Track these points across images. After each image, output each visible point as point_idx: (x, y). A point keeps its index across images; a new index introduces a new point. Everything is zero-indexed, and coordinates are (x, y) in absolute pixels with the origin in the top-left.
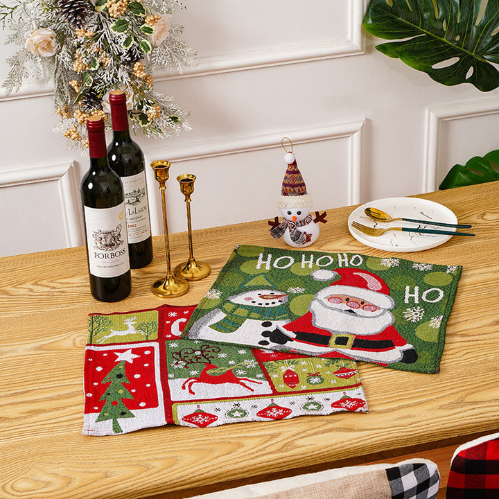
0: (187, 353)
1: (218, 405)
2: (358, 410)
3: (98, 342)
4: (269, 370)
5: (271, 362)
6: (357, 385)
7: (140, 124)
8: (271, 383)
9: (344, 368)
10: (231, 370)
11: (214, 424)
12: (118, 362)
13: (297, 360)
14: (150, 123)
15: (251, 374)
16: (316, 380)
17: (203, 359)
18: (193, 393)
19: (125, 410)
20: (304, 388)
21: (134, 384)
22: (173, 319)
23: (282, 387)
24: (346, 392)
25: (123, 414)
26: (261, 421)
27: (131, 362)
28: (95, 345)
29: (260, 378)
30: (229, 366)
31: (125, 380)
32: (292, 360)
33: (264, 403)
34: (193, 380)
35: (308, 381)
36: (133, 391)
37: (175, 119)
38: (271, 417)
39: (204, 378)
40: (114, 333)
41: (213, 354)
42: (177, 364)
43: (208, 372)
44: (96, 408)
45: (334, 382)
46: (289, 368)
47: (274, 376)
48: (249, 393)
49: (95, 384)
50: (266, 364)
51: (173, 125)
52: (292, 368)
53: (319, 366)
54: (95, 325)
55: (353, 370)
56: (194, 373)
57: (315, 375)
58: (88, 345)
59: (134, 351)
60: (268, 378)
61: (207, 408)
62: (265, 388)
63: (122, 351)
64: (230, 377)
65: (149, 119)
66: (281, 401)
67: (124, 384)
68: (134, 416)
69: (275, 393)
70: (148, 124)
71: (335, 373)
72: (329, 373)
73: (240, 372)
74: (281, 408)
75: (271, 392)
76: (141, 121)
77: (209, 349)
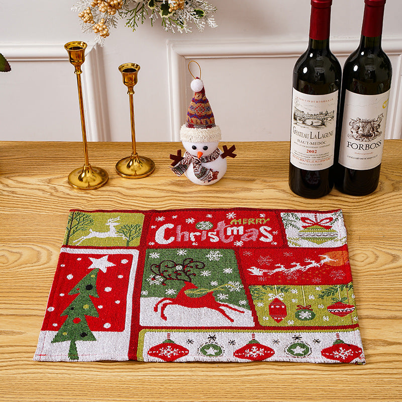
0: (167, 266)
1: (191, 335)
2: (354, 361)
3: (74, 242)
4: (255, 296)
5: (258, 287)
6: (354, 327)
7: (161, 14)
8: (254, 314)
9: (340, 303)
10: (212, 292)
11: (183, 359)
12: (91, 269)
13: (287, 287)
14: (172, 14)
15: (233, 298)
16: (305, 315)
17: (183, 277)
18: (165, 318)
19: (87, 330)
20: (291, 323)
21: (104, 298)
22: (162, 223)
23: (266, 320)
24: (340, 334)
25: (83, 336)
26: (238, 362)
27: (105, 271)
28: (71, 247)
29: (243, 306)
30: (211, 287)
31: (93, 293)
32: (282, 286)
33: (242, 339)
34: (168, 301)
35: (297, 316)
36: (100, 307)
37: (199, 13)
38: (250, 357)
39: (181, 300)
40: (93, 234)
41: (196, 271)
42: (154, 279)
43: (187, 292)
44: (55, 325)
45: (326, 320)
46: (278, 297)
47: (259, 305)
48: (228, 323)
49: (62, 295)
50: (252, 288)
51: (197, 19)
52: (280, 296)
53: (311, 297)
54: (75, 222)
55: (350, 306)
56: (170, 292)
57: (307, 308)
58: (63, 246)
59: (111, 258)
60: (252, 307)
61: (178, 338)
62: (246, 319)
63: (98, 257)
64: (209, 301)
65: (170, 10)
66: (264, 338)
67: (92, 297)
68: (95, 339)
69: (258, 327)
70: (169, 15)
71: (329, 308)
72: (321, 307)
73: (222, 297)
74: (263, 347)
75: (253, 325)
76: (162, 11)
77: (192, 264)
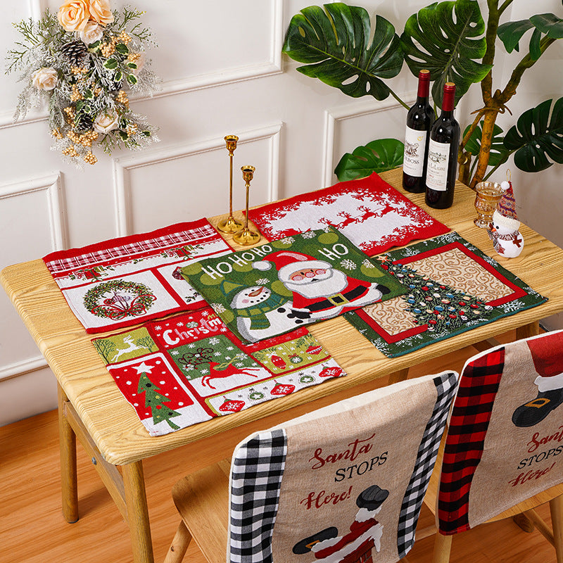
0: (189, 357)
1: (239, 392)
3: (113, 361)
4: (259, 359)
5: (256, 353)
6: (329, 357)
8: (266, 368)
9: (311, 346)
10: (230, 365)
11: (245, 407)
12: (140, 374)
13: (274, 347)
15: (247, 364)
16: (296, 360)
17: (204, 360)
18: (214, 388)
19: (171, 411)
20: (292, 367)
22: (162, 332)
23: (276, 370)
24: (324, 364)
25: (171, 414)
26: (277, 398)
27: (150, 372)
28: (113, 364)
29: (256, 366)
30: (228, 361)
31: (154, 387)
32: (271, 348)
33: (271, 384)
34: (207, 378)
35: (292, 362)
36: (167, 395)
38: (283, 393)
39: (214, 374)
40: (121, 352)
41: (210, 355)
42: (187, 367)
43: (215, 368)
44: (147, 414)
45: (310, 359)
46: (272, 354)
47: (265, 363)
49: (134, 395)
50: (254, 354)
52: (274, 354)
53: (293, 349)
54: (102, 348)
55: (318, 347)
56: (204, 372)
57: (295, 356)
58: (107, 366)
59: (148, 363)
60: (262, 366)
61: (232, 396)
62: (263, 373)
63: (138, 365)
64: (232, 370)
66: (283, 380)
67: (156, 390)
68: (180, 414)
69: (274, 375)
71: (307, 351)
72: (302, 352)
73: (239, 365)
74: (286, 385)
75: (270, 375)
77: (204, 351)
